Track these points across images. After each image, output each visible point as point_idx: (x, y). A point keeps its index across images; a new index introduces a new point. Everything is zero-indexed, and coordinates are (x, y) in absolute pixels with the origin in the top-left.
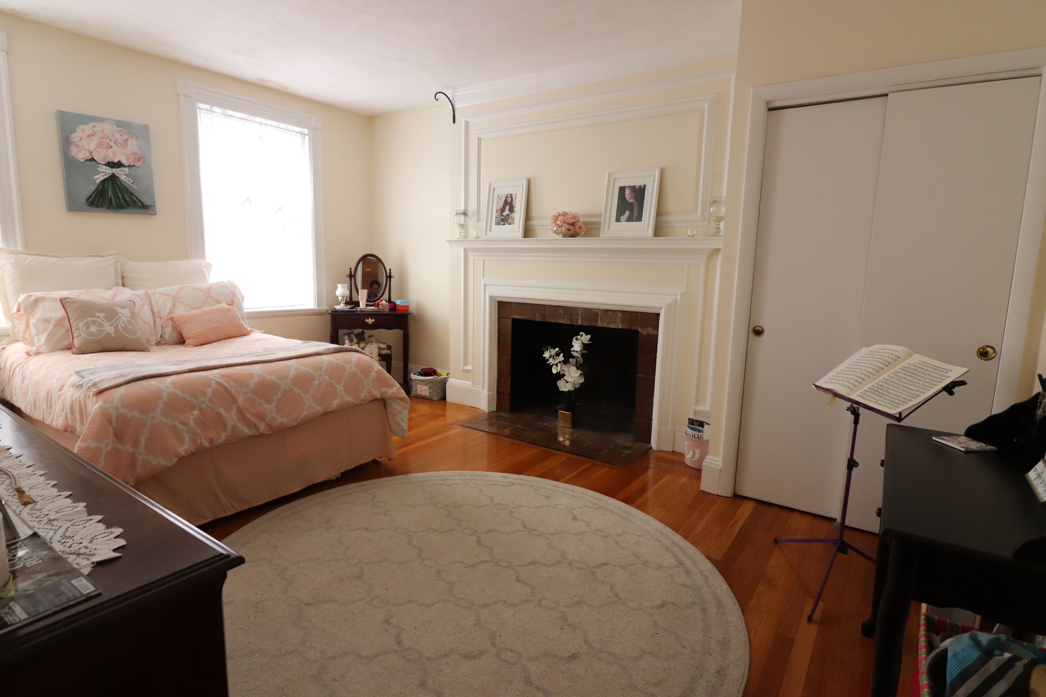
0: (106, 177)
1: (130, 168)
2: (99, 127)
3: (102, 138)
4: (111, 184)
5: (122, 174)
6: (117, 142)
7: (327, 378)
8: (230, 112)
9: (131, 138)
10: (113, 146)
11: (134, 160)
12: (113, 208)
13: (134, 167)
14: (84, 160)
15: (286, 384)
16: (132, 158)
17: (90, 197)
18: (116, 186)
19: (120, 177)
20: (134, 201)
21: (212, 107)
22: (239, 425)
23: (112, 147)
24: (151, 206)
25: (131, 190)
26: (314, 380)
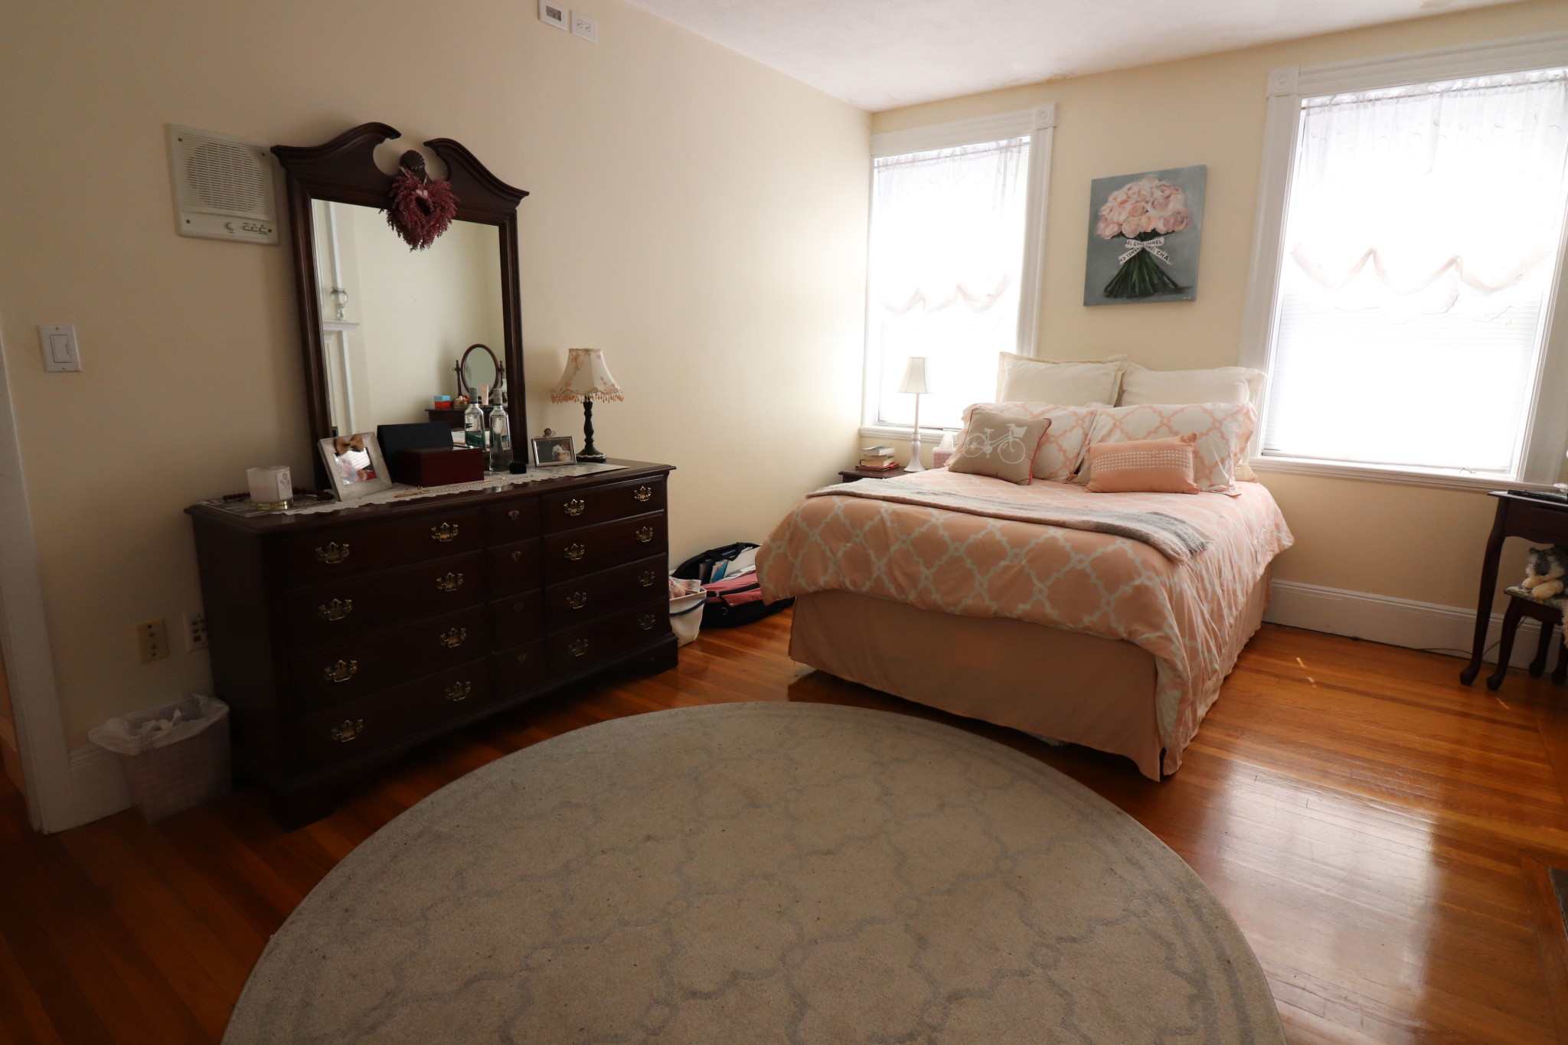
0: (1133, 255)
1: (1168, 235)
2: (1135, 187)
3: (1137, 202)
4: (1137, 264)
5: (1154, 247)
6: (1156, 203)
7: (1024, 562)
8: (1373, 94)
9: (1175, 192)
10: (1149, 209)
11: (1174, 223)
12: (1135, 297)
13: (1173, 234)
14: (1110, 238)
15: (957, 549)
16: (1172, 221)
17: (1109, 286)
18: (1144, 266)
19: (1152, 251)
20: (1164, 284)
21: (1335, 96)
22: (886, 579)
23: (1147, 211)
24: (1187, 288)
25: (1163, 268)
26: (1003, 559)
